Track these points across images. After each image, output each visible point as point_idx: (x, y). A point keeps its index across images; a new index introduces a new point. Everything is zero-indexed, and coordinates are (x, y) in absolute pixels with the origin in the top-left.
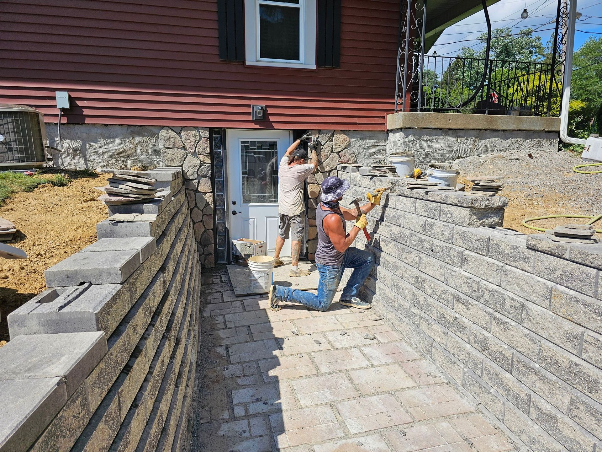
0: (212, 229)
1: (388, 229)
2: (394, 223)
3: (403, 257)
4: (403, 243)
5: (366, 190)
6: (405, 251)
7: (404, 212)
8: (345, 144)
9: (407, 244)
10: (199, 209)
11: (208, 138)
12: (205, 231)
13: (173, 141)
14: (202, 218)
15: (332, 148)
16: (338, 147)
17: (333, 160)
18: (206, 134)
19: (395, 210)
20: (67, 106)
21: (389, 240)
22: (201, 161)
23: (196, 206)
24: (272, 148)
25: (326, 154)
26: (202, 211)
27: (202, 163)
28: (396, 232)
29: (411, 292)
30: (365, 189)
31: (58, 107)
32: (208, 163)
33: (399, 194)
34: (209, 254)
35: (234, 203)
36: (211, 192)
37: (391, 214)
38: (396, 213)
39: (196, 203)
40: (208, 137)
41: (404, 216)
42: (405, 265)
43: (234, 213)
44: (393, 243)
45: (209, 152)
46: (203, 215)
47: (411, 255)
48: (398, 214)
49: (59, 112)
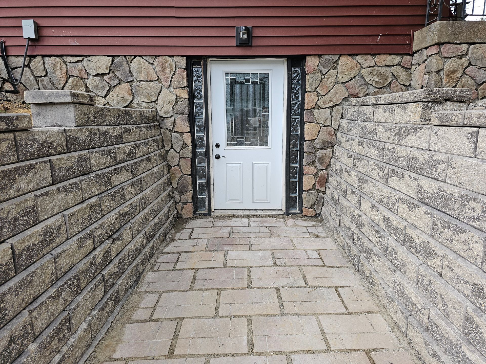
0: (190, 175)
1: (414, 184)
2: (425, 174)
3: (444, 237)
4: (444, 210)
5: (378, 126)
6: (447, 226)
7: (446, 156)
8: (353, 72)
9: (454, 213)
10: (176, 152)
11: (185, 69)
12: (182, 177)
13: (146, 73)
14: (179, 161)
15: (336, 78)
16: (344, 76)
17: (337, 93)
18: (183, 62)
19: (428, 152)
20: (33, 36)
21: (416, 202)
22: (177, 96)
23: (172, 147)
24: (262, 80)
25: (328, 86)
26: (179, 153)
27: (178, 99)
28: (428, 190)
29: (462, 311)
30: (377, 124)
31: (24, 37)
32: (185, 98)
33: (438, 123)
34: (186, 203)
35: (217, 146)
36: (189, 132)
37: (421, 159)
38: (430, 157)
39: (172, 145)
40: (184, 67)
41: (449, 163)
42: (447, 252)
43: (218, 157)
44: (424, 208)
45: (185, 84)
46: (180, 158)
47: (464, 236)
48: (434, 158)
49: (26, 43)
